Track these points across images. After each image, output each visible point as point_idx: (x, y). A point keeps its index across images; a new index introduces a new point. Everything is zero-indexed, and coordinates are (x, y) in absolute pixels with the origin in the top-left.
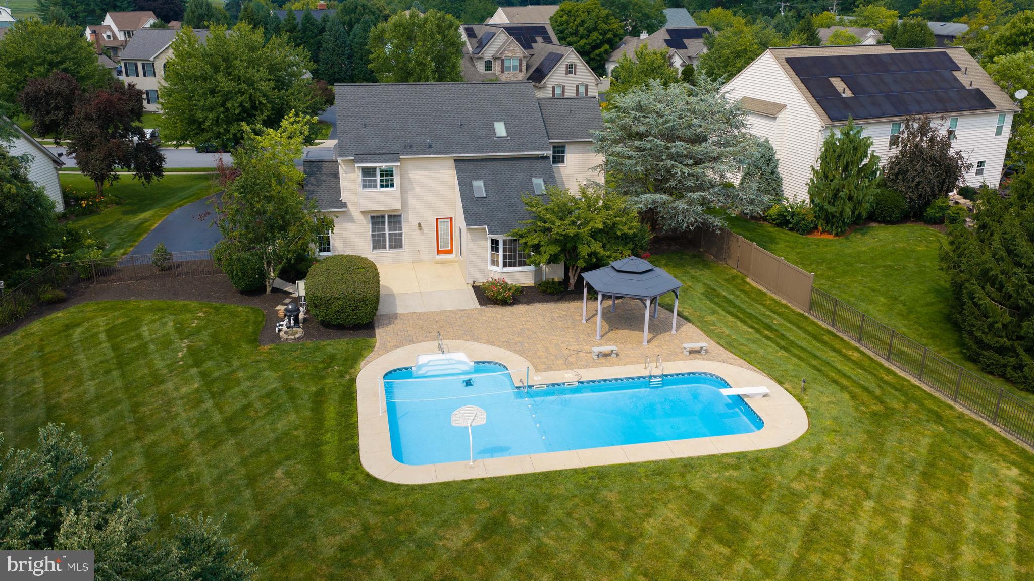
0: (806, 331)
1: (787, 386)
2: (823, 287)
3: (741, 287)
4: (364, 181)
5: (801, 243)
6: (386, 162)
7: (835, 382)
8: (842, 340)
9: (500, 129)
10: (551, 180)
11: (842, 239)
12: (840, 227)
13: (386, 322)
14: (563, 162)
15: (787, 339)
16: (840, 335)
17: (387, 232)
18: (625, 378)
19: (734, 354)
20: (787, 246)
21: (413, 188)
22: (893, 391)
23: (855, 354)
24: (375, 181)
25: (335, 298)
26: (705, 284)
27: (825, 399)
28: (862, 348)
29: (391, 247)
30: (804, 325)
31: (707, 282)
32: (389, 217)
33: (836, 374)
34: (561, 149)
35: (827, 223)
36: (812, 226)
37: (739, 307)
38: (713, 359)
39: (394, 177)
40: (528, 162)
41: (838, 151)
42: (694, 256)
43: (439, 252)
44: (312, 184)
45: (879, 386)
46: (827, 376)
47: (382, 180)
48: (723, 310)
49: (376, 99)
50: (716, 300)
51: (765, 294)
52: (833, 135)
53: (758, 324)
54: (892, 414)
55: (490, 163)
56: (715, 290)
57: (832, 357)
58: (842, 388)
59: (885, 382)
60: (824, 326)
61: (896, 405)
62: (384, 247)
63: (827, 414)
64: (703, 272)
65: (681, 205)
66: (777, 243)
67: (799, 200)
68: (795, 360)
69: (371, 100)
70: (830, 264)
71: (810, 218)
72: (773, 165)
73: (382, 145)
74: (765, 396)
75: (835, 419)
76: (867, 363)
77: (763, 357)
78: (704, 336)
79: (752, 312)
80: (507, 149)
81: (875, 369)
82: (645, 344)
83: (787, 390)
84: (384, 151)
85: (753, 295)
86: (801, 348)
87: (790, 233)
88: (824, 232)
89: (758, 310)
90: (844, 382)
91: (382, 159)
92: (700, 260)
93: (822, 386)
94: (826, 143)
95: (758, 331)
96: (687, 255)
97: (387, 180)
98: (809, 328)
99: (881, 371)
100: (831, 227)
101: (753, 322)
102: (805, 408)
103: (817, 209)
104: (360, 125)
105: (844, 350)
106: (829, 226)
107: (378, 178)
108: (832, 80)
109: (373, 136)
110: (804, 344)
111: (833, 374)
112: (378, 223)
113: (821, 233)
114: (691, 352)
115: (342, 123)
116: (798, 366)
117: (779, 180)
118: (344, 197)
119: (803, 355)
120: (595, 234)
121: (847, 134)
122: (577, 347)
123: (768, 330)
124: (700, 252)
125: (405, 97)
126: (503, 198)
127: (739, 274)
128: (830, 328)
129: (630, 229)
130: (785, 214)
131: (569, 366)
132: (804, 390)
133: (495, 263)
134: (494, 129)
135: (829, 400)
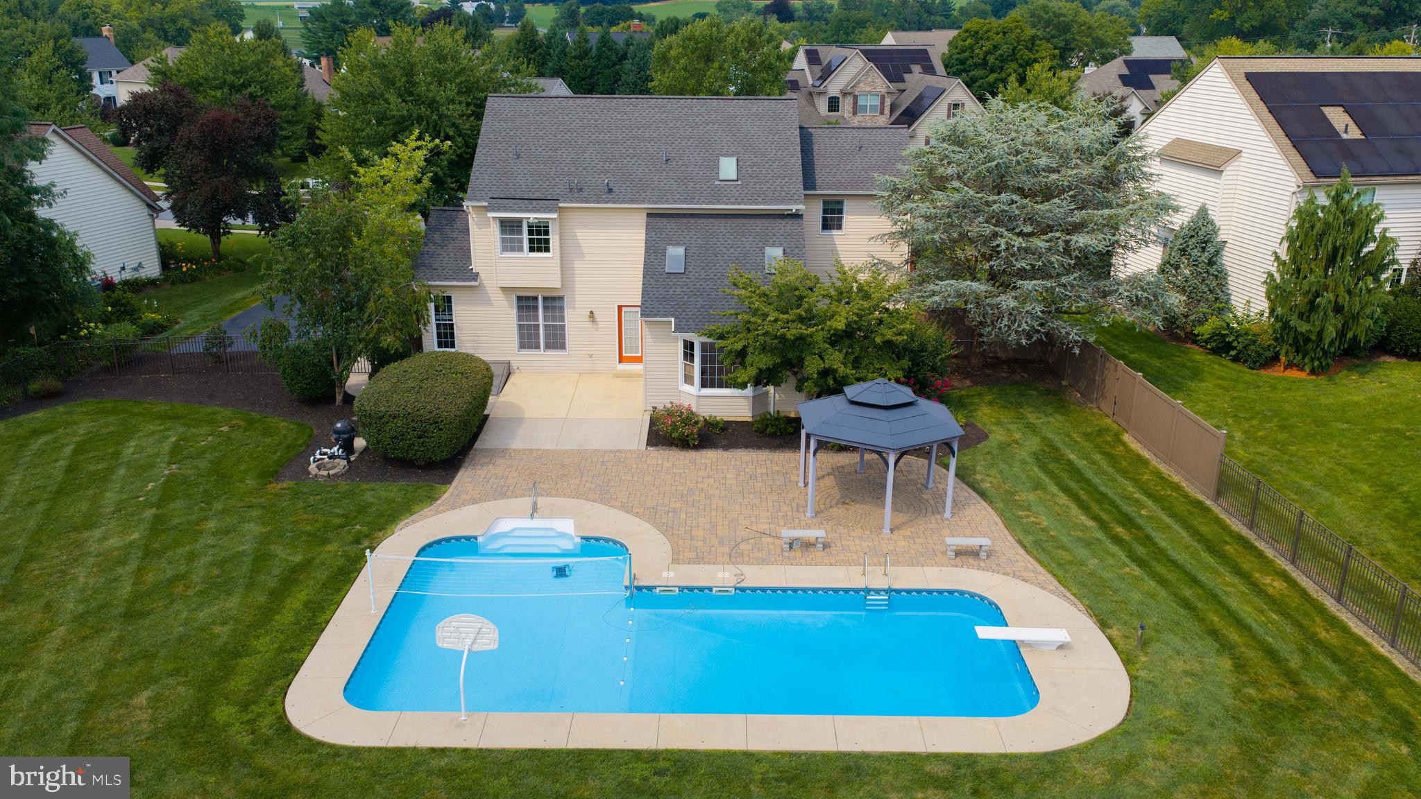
0: (1195, 533)
1: (1113, 632)
2: (1258, 458)
3: (1108, 449)
4: (503, 240)
5: (1245, 382)
6: (535, 212)
7: (1214, 633)
8: (1260, 555)
9: (728, 168)
10: (796, 251)
11: (1321, 380)
12: (1319, 359)
13: (485, 460)
14: (839, 227)
15: (1154, 544)
16: (1261, 545)
17: (541, 322)
18: (822, 589)
19: (1040, 562)
20: (1220, 386)
21: (581, 256)
22: (1328, 663)
23: (1276, 584)
24: (521, 241)
25: (390, 416)
26: (1044, 438)
27: (1179, 665)
28: (1295, 574)
29: (548, 347)
30: (1197, 522)
31: (1050, 435)
32: (545, 299)
33: (1222, 618)
34: (837, 207)
35: (1297, 352)
36: (1269, 354)
37: (1088, 482)
38: (999, 569)
39: (551, 237)
40: (766, 222)
41: (1318, 225)
42: (1048, 392)
43: (622, 359)
44: (434, 243)
45: (1303, 651)
46: (1202, 620)
47: (531, 241)
48: (1057, 484)
49: (545, 118)
50: (1052, 466)
51: (1146, 463)
52: (1311, 201)
53: (1110, 513)
54: (1308, 709)
55: (703, 220)
56: (1057, 449)
57: (1228, 585)
58: (1223, 646)
59: (1320, 644)
60: (1237, 526)
61: (1324, 691)
62: (538, 347)
63: (1171, 696)
64: (1051, 419)
65: (1007, 301)
66: (1201, 380)
67: (1254, 311)
68: (1152, 585)
69: (538, 118)
70: (1285, 420)
71: (1267, 340)
72: (1212, 250)
73: (537, 186)
74: (1062, 647)
75: (1186, 707)
76: (1294, 602)
77: (1092, 574)
78: (1001, 525)
79: (1109, 492)
80: (733, 200)
81: (1306, 614)
82: (886, 531)
83: (1111, 640)
84: (537, 195)
85: (1124, 463)
86: (1174, 562)
87: (1231, 365)
88: (1290, 366)
89: (1121, 488)
90: (1233, 636)
91: (530, 207)
92: (1057, 399)
93: (1184, 639)
94: (1299, 213)
95: (1103, 526)
96: (1036, 389)
97: (539, 241)
98: (1204, 529)
99: (1318, 620)
100: (1303, 358)
101: (1102, 510)
102: (1133, 679)
103: (1278, 325)
104: (511, 155)
105: (1257, 575)
106: (1300, 356)
107: (525, 236)
108: (1326, 110)
109: (525, 171)
110: (1180, 557)
111: (1216, 619)
112: (528, 308)
113: (1286, 368)
114: (958, 553)
115: (484, 152)
116: (1153, 596)
117: (1221, 277)
118: (477, 264)
119: (1171, 576)
120: (836, 339)
121: (1337, 199)
122: (767, 527)
123: (1124, 526)
124: (1060, 386)
125: (590, 116)
126: (711, 276)
127: (1115, 426)
128: (1245, 532)
129: (900, 334)
130: (1223, 332)
131: (735, 557)
132: (1144, 644)
133: (688, 379)
134: (718, 169)
135: (1188, 668)
